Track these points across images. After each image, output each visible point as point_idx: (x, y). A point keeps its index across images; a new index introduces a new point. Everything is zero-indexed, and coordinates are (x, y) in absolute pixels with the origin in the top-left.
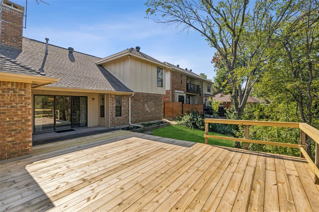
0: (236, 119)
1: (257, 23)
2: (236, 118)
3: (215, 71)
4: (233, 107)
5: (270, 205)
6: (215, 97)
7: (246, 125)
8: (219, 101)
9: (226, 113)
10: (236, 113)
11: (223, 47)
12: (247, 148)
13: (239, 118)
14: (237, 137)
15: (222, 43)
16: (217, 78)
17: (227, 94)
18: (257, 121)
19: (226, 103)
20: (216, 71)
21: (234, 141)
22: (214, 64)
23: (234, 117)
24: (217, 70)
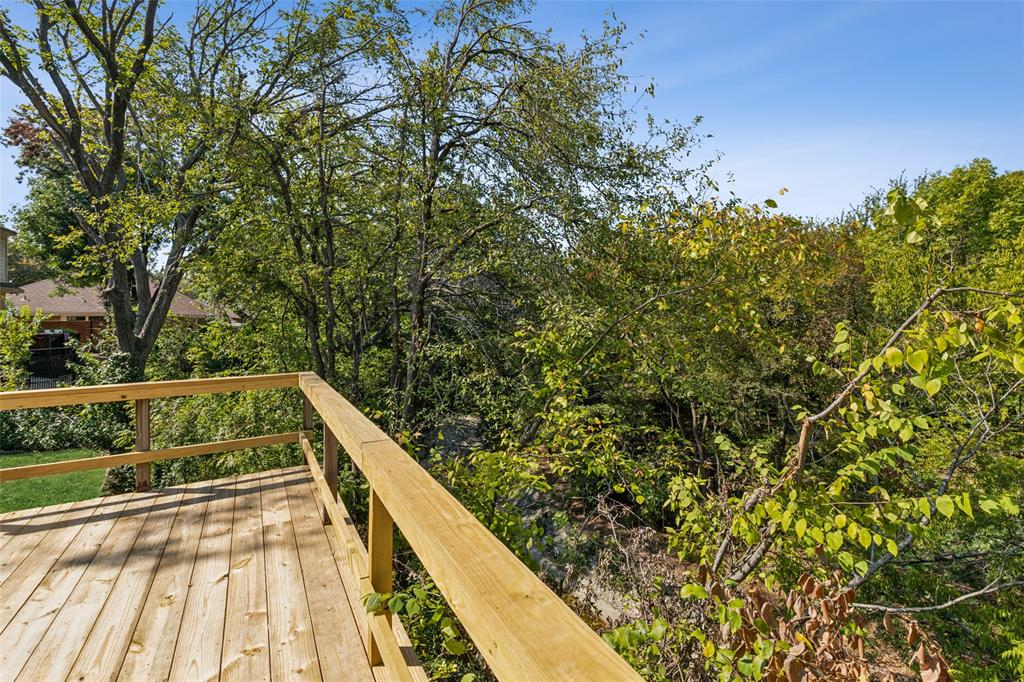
0: (120, 381)
1: (203, 72)
2: (120, 377)
3: (20, 180)
4: (109, 334)
5: (194, 661)
6: (23, 291)
7: (142, 400)
8: (39, 310)
9: (75, 359)
10: (124, 359)
11: (58, 95)
12: (145, 483)
13: (136, 376)
14: (121, 450)
15: (51, 80)
16: (33, 214)
17: (89, 286)
18: (197, 379)
19: (84, 318)
20: (25, 181)
21: (108, 470)
22: (17, 151)
23: (111, 374)
24: (31, 182)
